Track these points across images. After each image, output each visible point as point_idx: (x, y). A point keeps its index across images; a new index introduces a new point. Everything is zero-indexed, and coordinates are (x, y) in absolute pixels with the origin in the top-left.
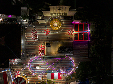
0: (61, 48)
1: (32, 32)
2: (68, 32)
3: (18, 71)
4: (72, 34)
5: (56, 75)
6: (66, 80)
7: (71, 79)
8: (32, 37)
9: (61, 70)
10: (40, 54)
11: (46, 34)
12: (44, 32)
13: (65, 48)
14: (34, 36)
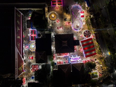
0: (67, 13)
1: (59, 29)
2: (57, 9)
3: (81, 36)
4: (58, 7)
5: (82, 14)
6: (85, 9)
7: (84, 6)
8: (62, 29)
9: (79, 12)
10: (71, 24)
11: (59, 21)
12: (58, 22)
13: (66, 10)
14: (60, 28)
